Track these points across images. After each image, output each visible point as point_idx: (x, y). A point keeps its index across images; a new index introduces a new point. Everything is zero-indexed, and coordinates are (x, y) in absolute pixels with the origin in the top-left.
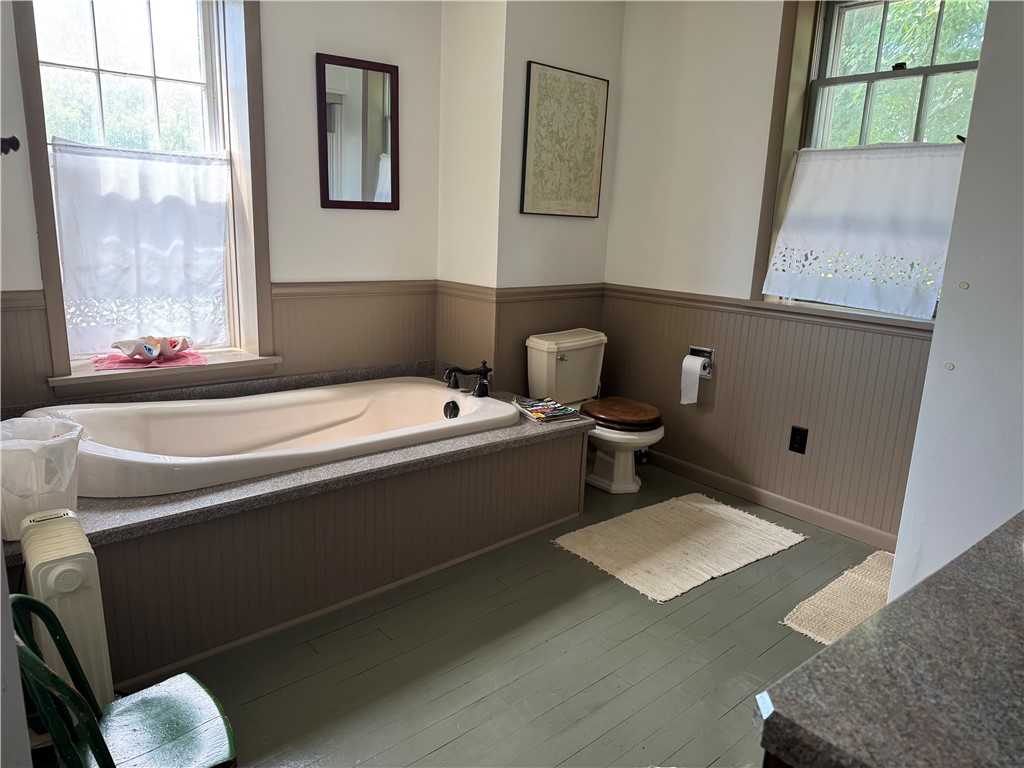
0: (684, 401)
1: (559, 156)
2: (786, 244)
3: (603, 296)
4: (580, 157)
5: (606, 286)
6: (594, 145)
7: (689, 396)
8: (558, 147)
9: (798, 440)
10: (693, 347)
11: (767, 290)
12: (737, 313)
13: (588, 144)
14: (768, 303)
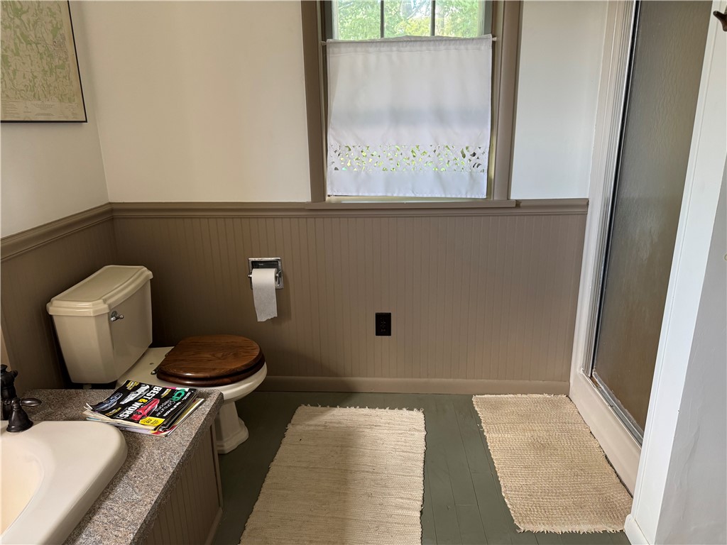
0: (262, 318)
1: (22, 34)
2: (338, 142)
3: (112, 219)
4: (49, 38)
5: (115, 207)
6: (62, 25)
7: (266, 310)
8: (17, 21)
9: (383, 324)
10: (253, 259)
11: (332, 190)
12: (298, 217)
13: (54, 22)
14: (330, 203)
